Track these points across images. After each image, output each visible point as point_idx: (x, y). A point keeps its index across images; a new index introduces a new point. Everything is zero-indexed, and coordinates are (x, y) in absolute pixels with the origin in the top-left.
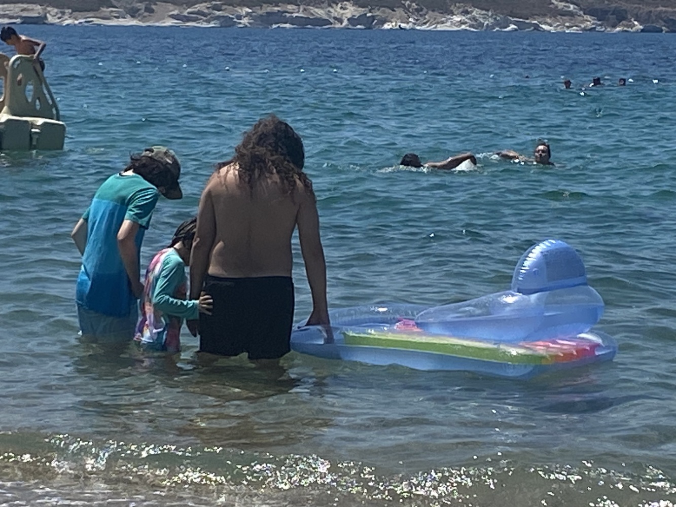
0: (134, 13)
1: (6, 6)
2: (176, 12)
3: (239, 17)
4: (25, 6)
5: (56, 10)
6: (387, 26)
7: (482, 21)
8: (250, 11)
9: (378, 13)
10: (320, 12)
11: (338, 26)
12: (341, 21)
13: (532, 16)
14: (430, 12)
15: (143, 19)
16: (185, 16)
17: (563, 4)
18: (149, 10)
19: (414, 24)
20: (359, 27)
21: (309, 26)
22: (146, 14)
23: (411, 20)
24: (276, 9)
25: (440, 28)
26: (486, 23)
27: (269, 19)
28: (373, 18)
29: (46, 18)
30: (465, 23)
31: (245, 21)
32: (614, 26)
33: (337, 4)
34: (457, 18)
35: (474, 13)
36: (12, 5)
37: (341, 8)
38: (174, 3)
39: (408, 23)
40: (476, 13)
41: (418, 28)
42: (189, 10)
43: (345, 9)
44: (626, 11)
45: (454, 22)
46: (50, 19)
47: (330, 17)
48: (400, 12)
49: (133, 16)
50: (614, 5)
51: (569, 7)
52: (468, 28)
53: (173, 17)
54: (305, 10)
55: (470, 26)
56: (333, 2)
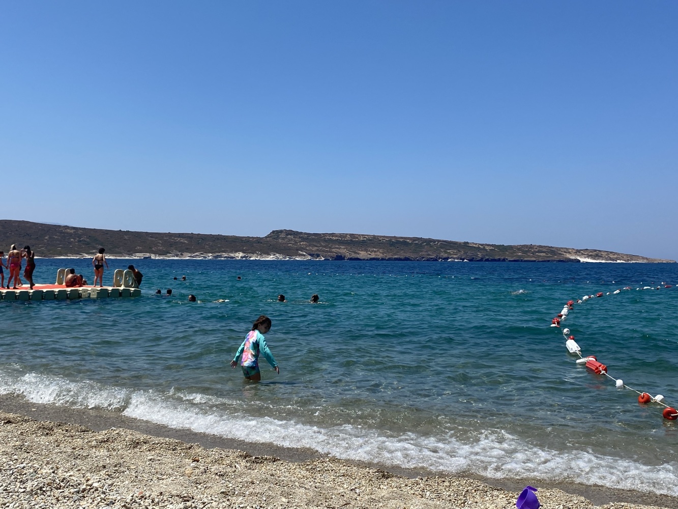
0: (177, 256)
1: (139, 254)
3: (208, 256)
4: (146, 254)
5: (154, 255)
6: (252, 259)
7: (279, 257)
8: (212, 254)
10: (232, 255)
11: (237, 259)
13: (294, 256)
14: (264, 255)
15: (180, 257)
16: (193, 256)
17: (302, 252)
18: (182, 255)
20: (243, 259)
21: (229, 259)
24: (219, 254)
25: (267, 259)
27: (218, 256)
28: (248, 257)
29: (151, 257)
30: (274, 258)
31: (210, 257)
32: (316, 258)
34: (272, 256)
37: (238, 254)
38: (189, 252)
39: (258, 258)
40: (277, 255)
41: (261, 259)
42: (194, 254)
43: (240, 254)
44: (320, 254)
45: (271, 258)
47: (235, 256)
48: (255, 255)
50: (316, 253)
51: (304, 253)
53: (189, 256)
54: (228, 254)
56: (236, 252)
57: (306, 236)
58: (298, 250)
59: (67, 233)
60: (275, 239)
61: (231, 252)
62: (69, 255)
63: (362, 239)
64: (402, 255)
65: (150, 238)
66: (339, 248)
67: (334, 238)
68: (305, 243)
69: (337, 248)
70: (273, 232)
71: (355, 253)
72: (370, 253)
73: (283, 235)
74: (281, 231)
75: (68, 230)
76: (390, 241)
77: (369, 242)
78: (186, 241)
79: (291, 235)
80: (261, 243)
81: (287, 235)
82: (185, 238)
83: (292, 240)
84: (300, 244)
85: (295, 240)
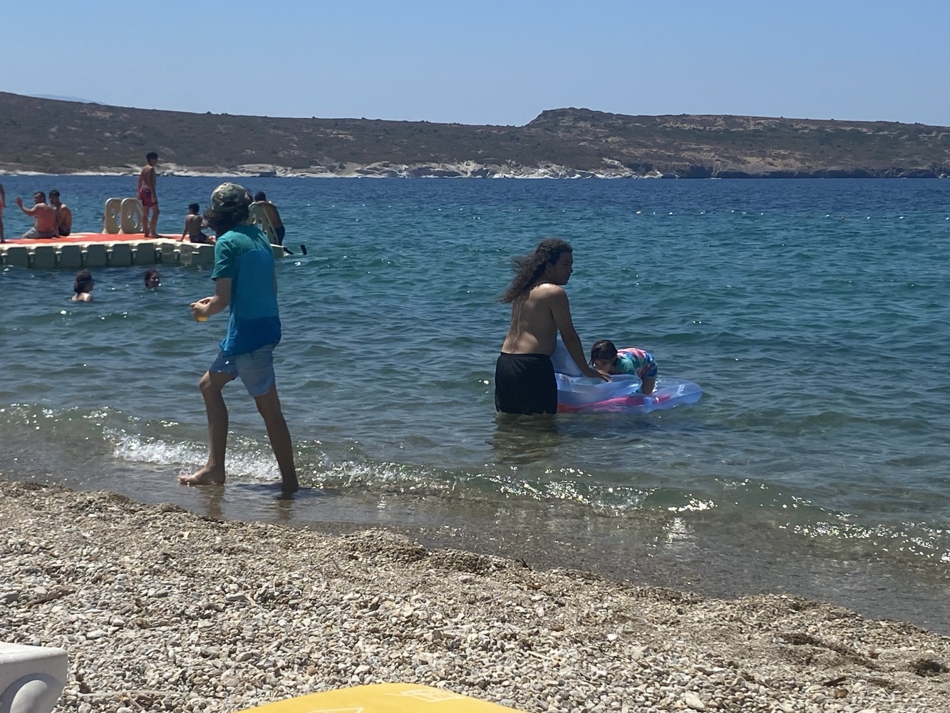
0: (332, 169)
1: (249, 165)
2: (359, 169)
3: (400, 171)
4: (262, 165)
5: (281, 168)
6: (496, 176)
7: (558, 172)
8: (407, 167)
9: (490, 168)
10: (452, 168)
11: (464, 176)
12: (466, 173)
13: (591, 168)
14: (524, 167)
15: (338, 173)
16: (365, 171)
17: (611, 160)
18: (342, 167)
19: (515, 175)
20: (478, 177)
21: (446, 177)
22: (340, 170)
23: (512, 172)
24: (424, 166)
25: (531, 177)
26: (561, 173)
27: (419, 172)
28: (487, 171)
29: (275, 173)
30: (547, 174)
31: (404, 174)
32: (644, 175)
33: (464, 162)
34: (541, 171)
36: (254, 165)
37: (467, 165)
38: (357, 162)
39: (510, 174)
40: (554, 167)
41: (517, 177)
42: (368, 167)
43: (470, 165)
44: (651, 165)
45: (540, 173)
46: (278, 174)
47: (459, 171)
48: (504, 167)
49: (332, 172)
50: (644, 161)
51: (614, 162)
52: (549, 177)
53: (358, 172)
54: (443, 166)
55: (551, 176)
56: (461, 160)
57: (620, 121)
58: (601, 155)
59: (97, 119)
60: (549, 130)
61: (451, 162)
62: (102, 167)
63: (752, 127)
64: (849, 164)
65: (272, 131)
66: (699, 150)
67: (687, 127)
68: (617, 139)
69: (694, 150)
70: (545, 113)
71: (736, 160)
72: (770, 160)
73: (566, 122)
74: (563, 113)
75: (99, 114)
76: (820, 131)
77: (769, 134)
78: (350, 138)
79: (585, 120)
80: (518, 139)
81: (577, 120)
82: (348, 129)
83: (588, 131)
84: (606, 141)
85: (595, 133)
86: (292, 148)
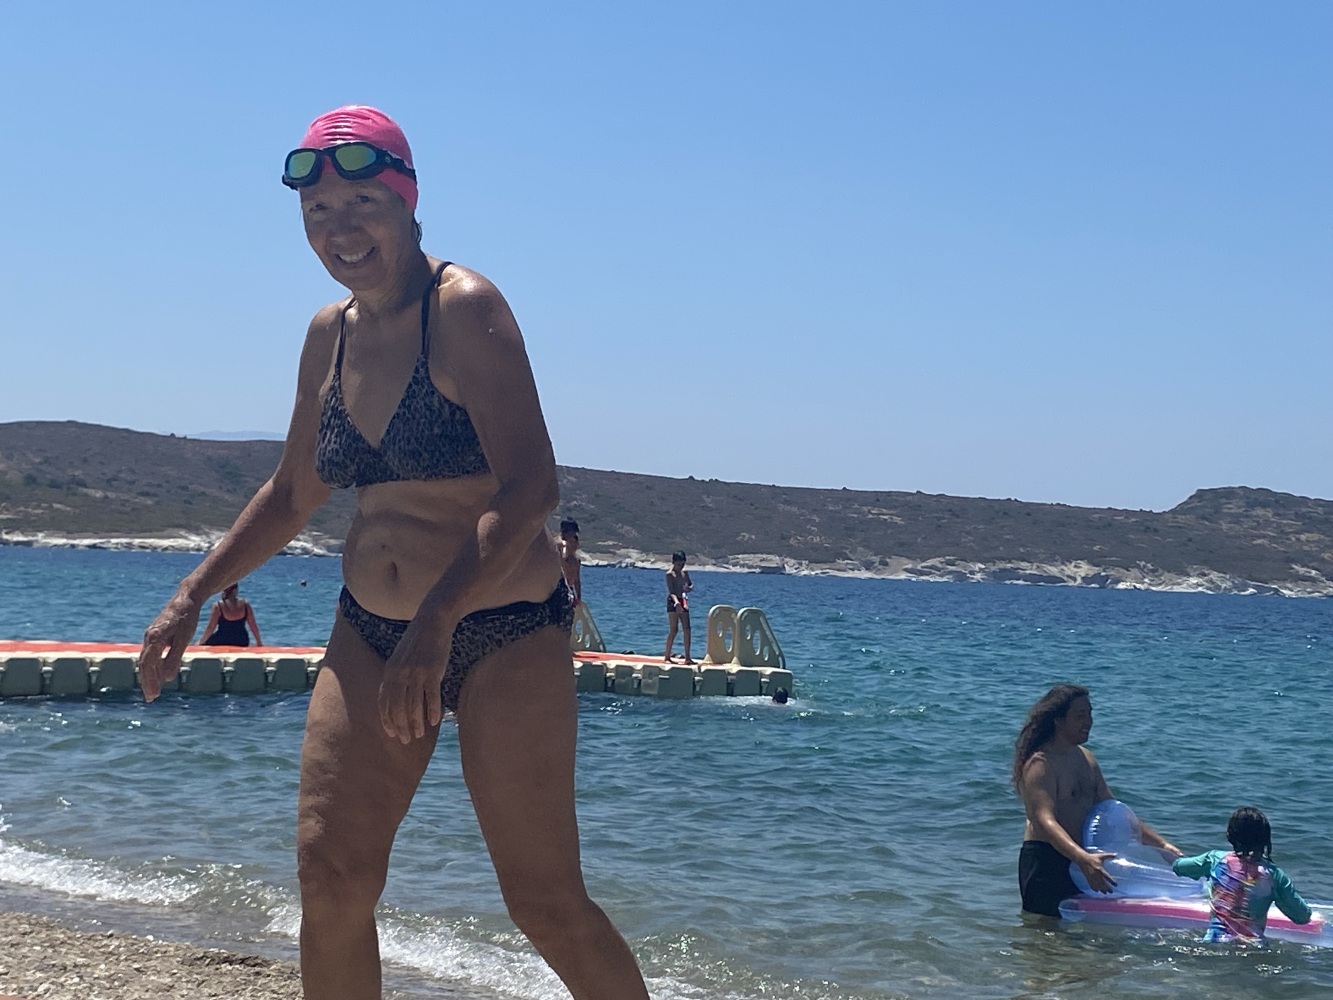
0: (868, 566)
1: (746, 556)
2: (909, 566)
3: (972, 573)
4: (764, 556)
5: (793, 561)
6: (1121, 586)
7: (1219, 583)
8: (983, 566)
9: (1112, 573)
10: (1053, 570)
11: (1071, 583)
12: (1075, 579)
13: (1272, 580)
14: (1166, 574)
15: (878, 571)
16: (919, 571)
17: (1305, 569)
18: (886, 564)
19: (1150, 585)
20: (1093, 585)
21: (1042, 584)
22: (880, 567)
23: (1146, 580)
24: (1009, 565)
25: (1177, 589)
26: (1224, 586)
27: (1002, 574)
28: (1107, 577)
29: (784, 568)
30: (1201, 585)
31: (978, 576)
33: (1071, 562)
34: (1194, 580)
35: (1211, 576)
36: (752, 555)
37: (1075, 566)
38: (908, 557)
39: (1143, 583)
40: (1214, 575)
41: (1154, 588)
42: (924, 564)
43: (1080, 567)
45: (1191, 584)
46: (788, 570)
47: (1064, 575)
48: (1135, 572)
49: (868, 569)
51: (1310, 572)
52: (1205, 590)
53: (906, 570)
54: (1038, 567)
55: (1208, 589)
56: (1066, 560)
57: (1320, 510)
58: (1290, 560)
60: (1207, 519)
61: (1051, 561)
65: (781, 507)
68: (1315, 536)
70: (1201, 494)
74: (1229, 493)
78: (897, 519)
79: (1264, 505)
80: (1156, 530)
81: (1252, 505)
82: (895, 507)
83: (1268, 523)
84: (1298, 539)
85: (1279, 525)
86: (810, 532)
